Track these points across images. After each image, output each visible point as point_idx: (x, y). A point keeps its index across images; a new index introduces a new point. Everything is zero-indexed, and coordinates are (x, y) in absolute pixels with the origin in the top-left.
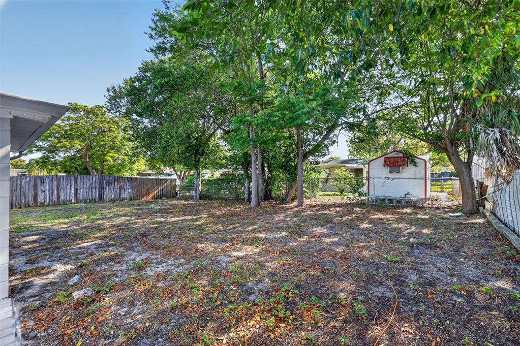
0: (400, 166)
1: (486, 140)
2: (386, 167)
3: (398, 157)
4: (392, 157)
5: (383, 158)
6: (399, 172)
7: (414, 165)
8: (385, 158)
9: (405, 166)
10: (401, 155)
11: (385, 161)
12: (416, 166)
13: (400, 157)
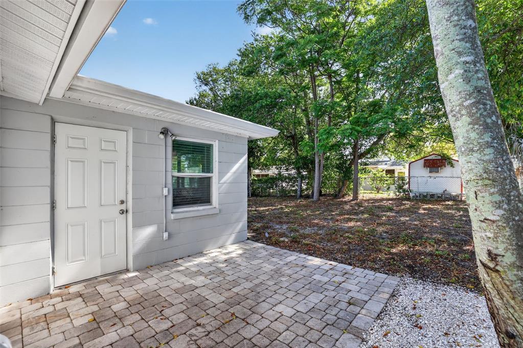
0: (439, 166)
1: (519, 148)
2: (425, 168)
3: (437, 159)
4: (431, 160)
5: (423, 160)
6: (438, 172)
7: (451, 166)
8: (425, 160)
9: (443, 167)
10: (440, 157)
11: (425, 163)
12: (453, 167)
13: (439, 160)
